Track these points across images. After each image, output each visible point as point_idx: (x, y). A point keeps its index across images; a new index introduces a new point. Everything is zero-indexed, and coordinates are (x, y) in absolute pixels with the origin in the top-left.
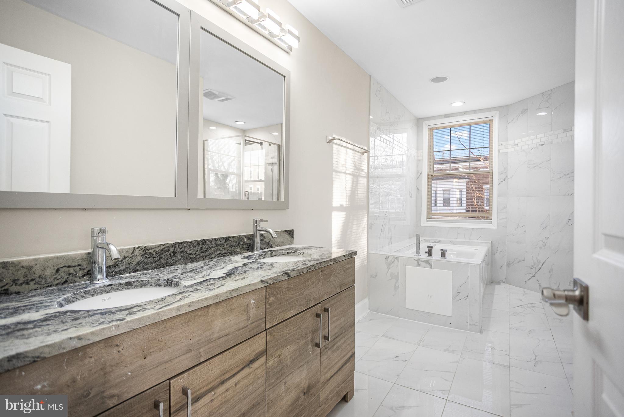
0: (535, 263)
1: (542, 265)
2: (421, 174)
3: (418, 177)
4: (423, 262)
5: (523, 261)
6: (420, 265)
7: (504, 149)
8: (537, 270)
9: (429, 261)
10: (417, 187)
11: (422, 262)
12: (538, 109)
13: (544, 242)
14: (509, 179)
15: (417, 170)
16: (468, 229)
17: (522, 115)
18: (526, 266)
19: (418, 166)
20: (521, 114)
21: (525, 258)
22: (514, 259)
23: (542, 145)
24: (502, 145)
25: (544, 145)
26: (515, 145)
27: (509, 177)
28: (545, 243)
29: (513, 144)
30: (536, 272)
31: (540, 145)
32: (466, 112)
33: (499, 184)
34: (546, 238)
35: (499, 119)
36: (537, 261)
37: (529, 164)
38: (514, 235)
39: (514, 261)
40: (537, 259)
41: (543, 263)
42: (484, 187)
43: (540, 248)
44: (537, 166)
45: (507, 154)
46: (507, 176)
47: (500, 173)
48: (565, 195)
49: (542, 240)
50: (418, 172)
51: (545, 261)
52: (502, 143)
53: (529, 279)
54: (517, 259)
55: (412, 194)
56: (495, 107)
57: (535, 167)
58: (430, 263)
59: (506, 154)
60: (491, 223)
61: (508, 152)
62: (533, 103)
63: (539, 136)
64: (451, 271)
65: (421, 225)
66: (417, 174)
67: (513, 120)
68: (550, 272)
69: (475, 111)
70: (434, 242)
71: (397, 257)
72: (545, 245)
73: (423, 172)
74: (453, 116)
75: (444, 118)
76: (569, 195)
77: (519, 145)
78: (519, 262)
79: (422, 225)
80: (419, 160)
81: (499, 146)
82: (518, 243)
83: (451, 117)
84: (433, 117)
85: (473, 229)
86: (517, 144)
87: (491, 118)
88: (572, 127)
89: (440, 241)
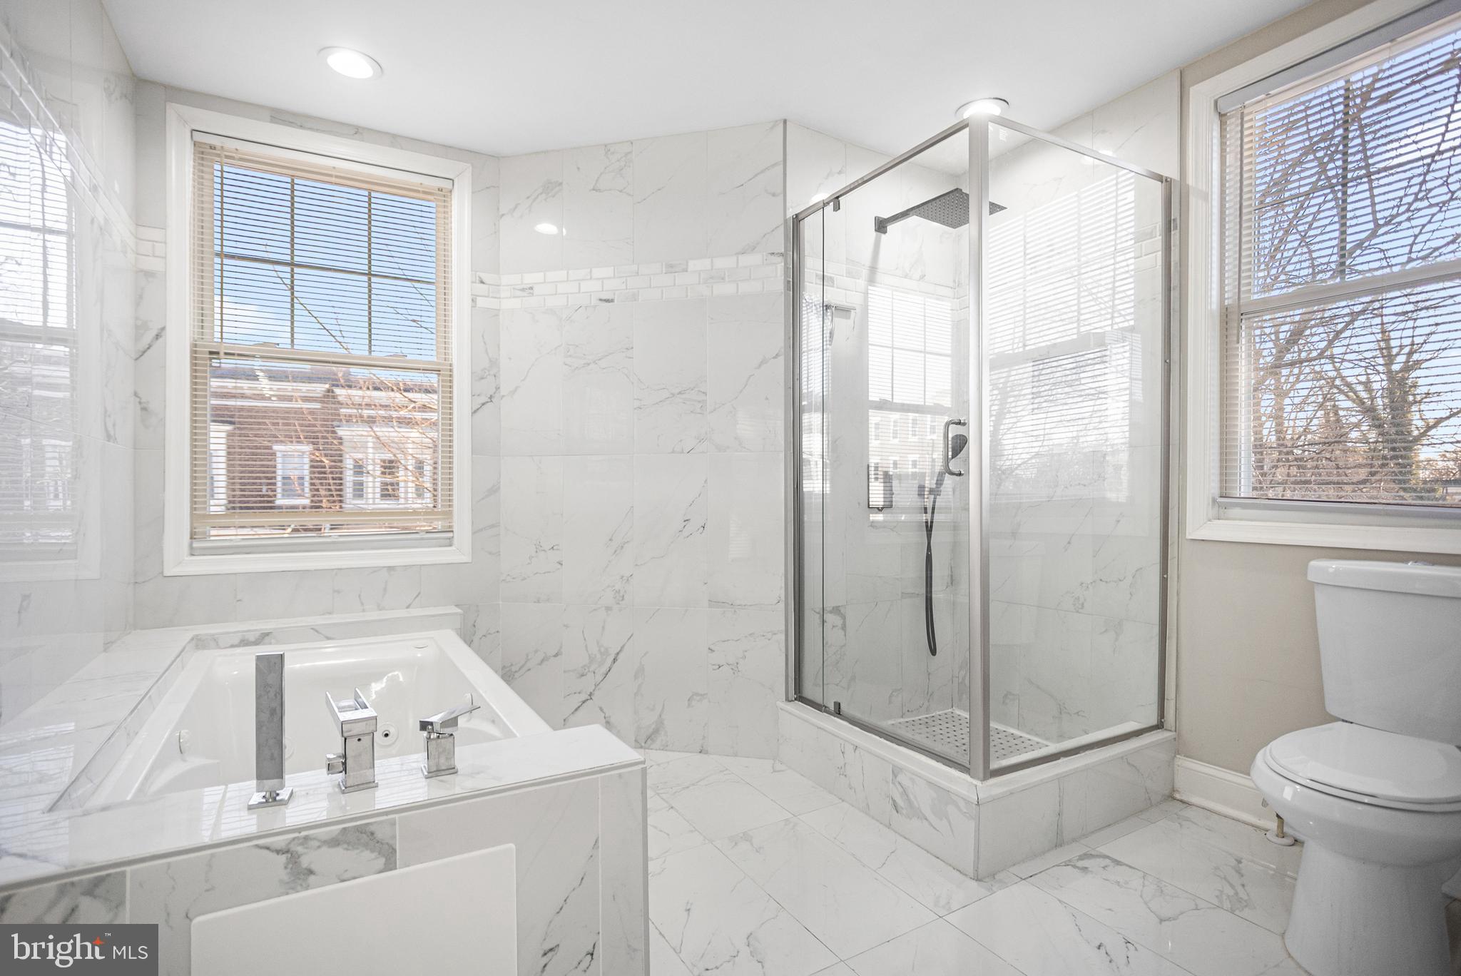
0: (592, 659)
1: (615, 660)
2: (158, 336)
3: (144, 352)
4: (334, 842)
5: (556, 655)
6: (311, 872)
7: (488, 297)
8: (599, 678)
9: (372, 828)
10: (136, 394)
11: (324, 849)
12: (594, 190)
13: (619, 592)
14: (503, 396)
15: (137, 318)
16: (376, 570)
17: (545, 200)
18: (565, 672)
19: (139, 299)
20: (541, 194)
21: (561, 647)
22: (527, 656)
23: (607, 301)
24: (482, 282)
25: (612, 301)
26: (523, 290)
27: (503, 391)
28: (621, 595)
29: (517, 287)
30: (596, 685)
31: (601, 300)
32: (364, 128)
33: (475, 412)
34: (623, 577)
35: (473, 193)
36: (599, 650)
37: (570, 356)
38: (524, 579)
39: (527, 660)
40: (598, 643)
41: (618, 654)
42: (276, 447)
43: (608, 609)
44: (594, 362)
45: (497, 315)
46: (498, 388)
47: (478, 377)
48: (673, 452)
49: (614, 586)
50: (140, 327)
51: (622, 647)
52: (485, 277)
53: (576, 710)
54: (536, 651)
55: (114, 425)
56: (460, 149)
57: (589, 364)
58: (379, 835)
59: (495, 313)
60: (451, 545)
61: (499, 310)
62: (578, 168)
63: (597, 273)
64: (512, 846)
65: (162, 573)
66: (137, 338)
67: (516, 207)
68: (636, 677)
69: (394, 136)
70: (236, 641)
71: (98, 882)
72: (623, 600)
73: (168, 329)
74: (310, 129)
75: (271, 122)
76: (682, 452)
77: (537, 290)
78: (542, 661)
79: (167, 573)
80: (149, 274)
81: (472, 282)
82: (539, 602)
83: (301, 127)
84: (219, 97)
85: (391, 569)
86: (531, 288)
87: (446, 185)
88: (687, 262)
89: (268, 634)
